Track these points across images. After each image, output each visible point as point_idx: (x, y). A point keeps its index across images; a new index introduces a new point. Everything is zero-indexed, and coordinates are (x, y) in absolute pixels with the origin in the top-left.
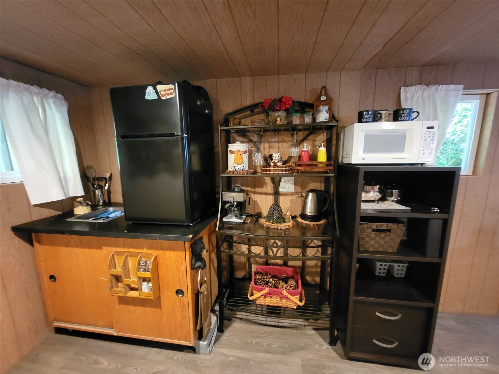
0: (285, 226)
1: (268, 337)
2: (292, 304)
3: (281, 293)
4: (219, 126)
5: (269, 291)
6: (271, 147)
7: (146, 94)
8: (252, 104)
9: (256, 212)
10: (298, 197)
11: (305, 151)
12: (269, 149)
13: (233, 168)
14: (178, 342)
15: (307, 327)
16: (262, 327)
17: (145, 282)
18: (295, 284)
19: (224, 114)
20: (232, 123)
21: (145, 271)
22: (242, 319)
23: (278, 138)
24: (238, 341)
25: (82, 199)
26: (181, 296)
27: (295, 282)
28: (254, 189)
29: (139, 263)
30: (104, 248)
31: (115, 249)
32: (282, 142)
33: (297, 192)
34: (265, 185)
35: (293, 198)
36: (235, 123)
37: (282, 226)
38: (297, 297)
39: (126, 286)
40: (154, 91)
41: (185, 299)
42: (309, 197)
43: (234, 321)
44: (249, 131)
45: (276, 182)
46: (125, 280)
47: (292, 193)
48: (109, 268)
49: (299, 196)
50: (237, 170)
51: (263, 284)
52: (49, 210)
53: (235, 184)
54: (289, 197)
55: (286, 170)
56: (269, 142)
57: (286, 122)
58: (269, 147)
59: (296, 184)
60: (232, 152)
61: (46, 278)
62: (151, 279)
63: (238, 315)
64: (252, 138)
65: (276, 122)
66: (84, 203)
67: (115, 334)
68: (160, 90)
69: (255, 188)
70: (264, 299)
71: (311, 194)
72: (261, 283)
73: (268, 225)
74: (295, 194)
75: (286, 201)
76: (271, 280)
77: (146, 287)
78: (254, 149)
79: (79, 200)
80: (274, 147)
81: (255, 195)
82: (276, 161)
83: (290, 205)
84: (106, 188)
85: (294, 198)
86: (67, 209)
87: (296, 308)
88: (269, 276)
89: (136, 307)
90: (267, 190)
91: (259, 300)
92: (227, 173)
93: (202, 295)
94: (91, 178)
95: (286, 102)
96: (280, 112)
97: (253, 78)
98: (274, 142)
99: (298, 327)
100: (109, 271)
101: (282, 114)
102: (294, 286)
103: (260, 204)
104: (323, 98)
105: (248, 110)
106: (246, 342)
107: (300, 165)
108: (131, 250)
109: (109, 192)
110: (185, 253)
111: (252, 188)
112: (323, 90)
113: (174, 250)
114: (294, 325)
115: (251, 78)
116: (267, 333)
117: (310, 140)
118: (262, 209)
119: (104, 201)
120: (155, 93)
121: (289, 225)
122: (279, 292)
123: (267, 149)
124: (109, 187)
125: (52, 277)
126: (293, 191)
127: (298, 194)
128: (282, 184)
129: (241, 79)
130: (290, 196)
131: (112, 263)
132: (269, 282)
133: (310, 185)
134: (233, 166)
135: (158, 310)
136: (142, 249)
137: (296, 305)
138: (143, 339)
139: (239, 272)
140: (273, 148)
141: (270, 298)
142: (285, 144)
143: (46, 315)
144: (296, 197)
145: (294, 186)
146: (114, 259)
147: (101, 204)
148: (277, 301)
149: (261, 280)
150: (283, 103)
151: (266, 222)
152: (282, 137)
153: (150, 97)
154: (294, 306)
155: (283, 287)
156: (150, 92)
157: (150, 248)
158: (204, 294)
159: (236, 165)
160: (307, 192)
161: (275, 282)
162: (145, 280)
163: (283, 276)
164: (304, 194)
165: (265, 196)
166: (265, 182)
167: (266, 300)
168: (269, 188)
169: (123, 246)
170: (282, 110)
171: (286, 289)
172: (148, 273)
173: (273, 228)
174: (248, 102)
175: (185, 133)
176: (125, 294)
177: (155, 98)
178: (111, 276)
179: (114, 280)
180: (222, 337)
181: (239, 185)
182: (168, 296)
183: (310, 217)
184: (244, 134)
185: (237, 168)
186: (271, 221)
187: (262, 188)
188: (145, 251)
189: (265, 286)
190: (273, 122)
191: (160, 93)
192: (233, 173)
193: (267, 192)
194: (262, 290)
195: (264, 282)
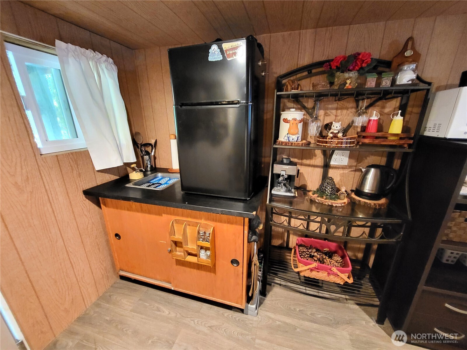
0: (341, 203)
1: (311, 306)
2: (340, 280)
3: (330, 269)
4: (276, 91)
5: (317, 266)
6: (327, 114)
7: (210, 54)
8: (311, 63)
9: (300, 184)
10: (352, 171)
11: (374, 120)
12: (324, 117)
13: (286, 138)
14: (229, 304)
15: (348, 301)
16: (302, 295)
17: (202, 250)
18: (341, 261)
19: (276, 76)
20: (289, 87)
21: (204, 240)
22: (281, 285)
23: (338, 104)
24: (281, 307)
25: (135, 165)
26: (236, 265)
27: (341, 258)
28: (301, 161)
29: (199, 233)
30: (163, 215)
31: (174, 218)
32: (342, 109)
33: (350, 166)
34: (314, 157)
35: (344, 172)
36: (293, 87)
37: (337, 203)
38: (347, 275)
39: (185, 251)
40: (219, 50)
41: (240, 268)
42: (370, 173)
43: (274, 286)
44: (302, 96)
45: (328, 155)
46: (184, 246)
47: (344, 167)
48: (170, 235)
49: (352, 169)
50: (291, 141)
51: (307, 257)
52: (109, 175)
53: (280, 154)
54: (340, 170)
55: (347, 143)
56: (326, 109)
57: (357, 84)
58: (325, 114)
59: (350, 157)
60: (286, 121)
61: (112, 235)
62: (210, 248)
63: (276, 280)
64: (306, 105)
65: (345, 85)
66: (137, 170)
67: (173, 289)
68: (225, 49)
69: (302, 159)
70: (310, 273)
71: (373, 170)
72: (306, 256)
73: (321, 200)
74: (348, 167)
75: (335, 175)
76: (316, 254)
77: (203, 255)
78: (308, 117)
79: (133, 166)
80: (331, 114)
81: (302, 166)
82: (335, 132)
83: (340, 179)
84: (153, 154)
85: (346, 172)
86: (122, 174)
87: (343, 284)
88: (314, 250)
89: (192, 270)
90: (316, 162)
91: (304, 272)
92: (279, 144)
93: (255, 266)
94: (139, 144)
95: (364, 59)
96: (352, 73)
97: (316, 30)
98: (332, 109)
99: (340, 300)
100: (170, 238)
101: (353, 75)
102: (340, 262)
103: (305, 177)
104: (408, 53)
105: (305, 70)
106: (290, 308)
107: (364, 137)
108: (190, 219)
109: (155, 158)
110: (243, 227)
111: (299, 159)
112: (410, 43)
113: (232, 223)
114: (335, 297)
115: (313, 30)
116: (308, 302)
117: (378, 106)
118: (308, 182)
119: (151, 166)
120: (220, 53)
121: (345, 203)
122: (328, 268)
123: (322, 116)
124: (155, 152)
125: (117, 235)
126: (347, 164)
127: (351, 168)
128: (334, 156)
129: (300, 33)
130: (342, 170)
131: (172, 230)
132: (314, 256)
133: (368, 158)
134: (287, 136)
135: (213, 274)
136: (200, 219)
137: (344, 281)
138: (197, 296)
139: (276, 240)
140: (329, 115)
141: (316, 272)
142: (345, 112)
143: (114, 265)
144: (348, 171)
145: (348, 159)
146: (173, 227)
147: (149, 170)
148: (325, 276)
149: (306, 253)
150: (359, 61)
151: (318, 197)
152: (342, 103)
153: (214, 58)
154: (341, 282)
155: (331, 263)
156: (215, 52)
157: (208, 219)
158: (257, 266)
159: (290, 135)
160: (367, 167)
161: (320, 257)
162: (202, 248)
163: (325, 250)
164: (363, 170)
165: (312, 168)
166: (315, 153)
167: (312, 273)
168: (319, 159)
169: (182, 215)
170: (355, 69)
171: (335, 266)
172: (207, 243)
173: (327, 204)
174: (306, 61)
175: (250, 100)
176: (184, 258)
177: (219, 60)
178: (171, 242)
179: (174, 245)
180: (266, 301)
181: (285, 156)
182: (224, 264)
183: (369, 195)
184: (297, 99)
185: (291, 139)
186: (325, 197)
187: (311, 160)
188: (203, 221)
189: (309, 259)
190: (341, 85)
191: (226, 53)
192: (286, 144)
193: (315, 164)
194: (309, 264)
195: (308, 256)
